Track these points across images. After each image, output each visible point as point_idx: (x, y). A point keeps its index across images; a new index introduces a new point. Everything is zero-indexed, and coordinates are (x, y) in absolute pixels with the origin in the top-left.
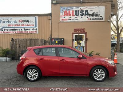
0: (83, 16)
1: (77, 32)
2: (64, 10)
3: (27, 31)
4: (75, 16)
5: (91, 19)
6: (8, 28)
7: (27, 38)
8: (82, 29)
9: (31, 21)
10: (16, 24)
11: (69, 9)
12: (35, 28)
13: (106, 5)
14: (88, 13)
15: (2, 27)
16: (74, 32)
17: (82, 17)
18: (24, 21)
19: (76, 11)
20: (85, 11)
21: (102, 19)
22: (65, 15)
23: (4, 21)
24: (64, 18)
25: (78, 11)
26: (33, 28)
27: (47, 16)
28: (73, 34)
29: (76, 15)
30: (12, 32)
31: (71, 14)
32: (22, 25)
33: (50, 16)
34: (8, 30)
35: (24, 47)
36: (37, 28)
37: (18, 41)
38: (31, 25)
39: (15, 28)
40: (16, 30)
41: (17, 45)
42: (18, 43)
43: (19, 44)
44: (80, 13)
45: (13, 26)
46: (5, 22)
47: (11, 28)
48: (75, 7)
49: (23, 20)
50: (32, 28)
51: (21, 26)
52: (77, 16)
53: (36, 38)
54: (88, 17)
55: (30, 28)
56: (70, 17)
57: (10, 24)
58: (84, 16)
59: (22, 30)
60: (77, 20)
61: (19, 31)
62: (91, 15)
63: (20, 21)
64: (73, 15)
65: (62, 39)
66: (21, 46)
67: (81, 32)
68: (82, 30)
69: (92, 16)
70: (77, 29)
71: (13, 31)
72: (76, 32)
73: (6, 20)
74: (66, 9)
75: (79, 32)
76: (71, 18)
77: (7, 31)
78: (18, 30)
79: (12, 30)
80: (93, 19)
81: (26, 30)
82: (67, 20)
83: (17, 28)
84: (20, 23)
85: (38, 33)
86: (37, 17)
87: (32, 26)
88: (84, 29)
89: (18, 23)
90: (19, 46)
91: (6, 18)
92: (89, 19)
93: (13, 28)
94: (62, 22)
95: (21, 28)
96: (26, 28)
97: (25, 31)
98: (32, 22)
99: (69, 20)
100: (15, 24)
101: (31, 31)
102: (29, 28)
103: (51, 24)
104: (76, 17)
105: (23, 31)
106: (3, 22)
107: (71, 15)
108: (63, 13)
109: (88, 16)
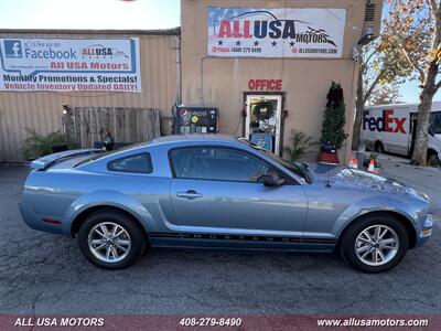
0: (276, 40)
1: (259, 89)
2: (220, 19)
3: (108, 83)
4: (255, 39)
5: (300, 51)
6: (53, 75)
7: (109, 106)
8: (272, 81)
9: (118, 52)
10: (74, 60)
11: (236, 14)
12: (131, 75)
13: (351, 6)
14: (293, 29)
15: (32, 71)
16: (249, 90)
17: (274, 44)
18: (98, 52)
19: (257, 23)
20: (283, 23)
21: (335, 51)
22: (221, 35)
23: (37, 49)
24: (220, 43)
25: (265, 23)
26: (125, 75)
27: (167, 38)
28: (246, 94)
29: (257, 35)
30: (65, 87)
31: (242, 32)
32: (92, 64)
33: (176, 38)
34: (50, 79)
35: (102, 131)
36: (138, 74)
37: (81, 114)
38: (120, 65)
39: (73, 75)
40: (74, 79)
41: (82, 128)
42: (82, 118)
43: (88, 124)
44: (269, 30)
45: (66, 69)
46: (41, 55)
47: (61, 75)
48: (253, 10)
49: (95, 48)
50: (123, 75)
51: (89, 69)
52: (258, 40)
53: (136, 106)
54: (292, 44)
55: (117, 75)
56: (238, 43)
57: (56, 60)
58: (280, 39)
59: (92, 79)
60: (259, 50)
61: (83, 83)
62: (302, 38)
63: (85, 52)
64: (247, 35)
65: (212, 109)
66: (92, 130)
67: (270, 90)
68: (273, 85)
69: (306, 41)
70: (257, 81)
71: (66, 83)
72: (254, 90)
73: (43, 49)
74: (227, 15)
75: (265, 88)
76: (242, 46)
77: (48, 83)
78: (80, 79)
79: (63, 79)
80: (307, 51)
81: (105, 80)
82: (227, 50)
83: (77, 75)
84: (87, 57)
85: (139, 90)
86: (137, 39)
87: (122, 69)
88: (280, 81)
89: (79, 59)
90: (88, 130)
91: (41, 41)
92: (294, 51)
93: (65, 75)
94: (213, 57)
95: (89, 76)
96: (103, 75)
97: (102, 83)
98: (123, 56)
99: (235, 50)
100: (70, 60)
101: (119, 83)
102: (113, 75)
103: (180, 62)
104: (256, 44)
105: (97, 83)
106: (36, 55)
107: (240, 36)
108: (218, 28)
109: (294, 40)
